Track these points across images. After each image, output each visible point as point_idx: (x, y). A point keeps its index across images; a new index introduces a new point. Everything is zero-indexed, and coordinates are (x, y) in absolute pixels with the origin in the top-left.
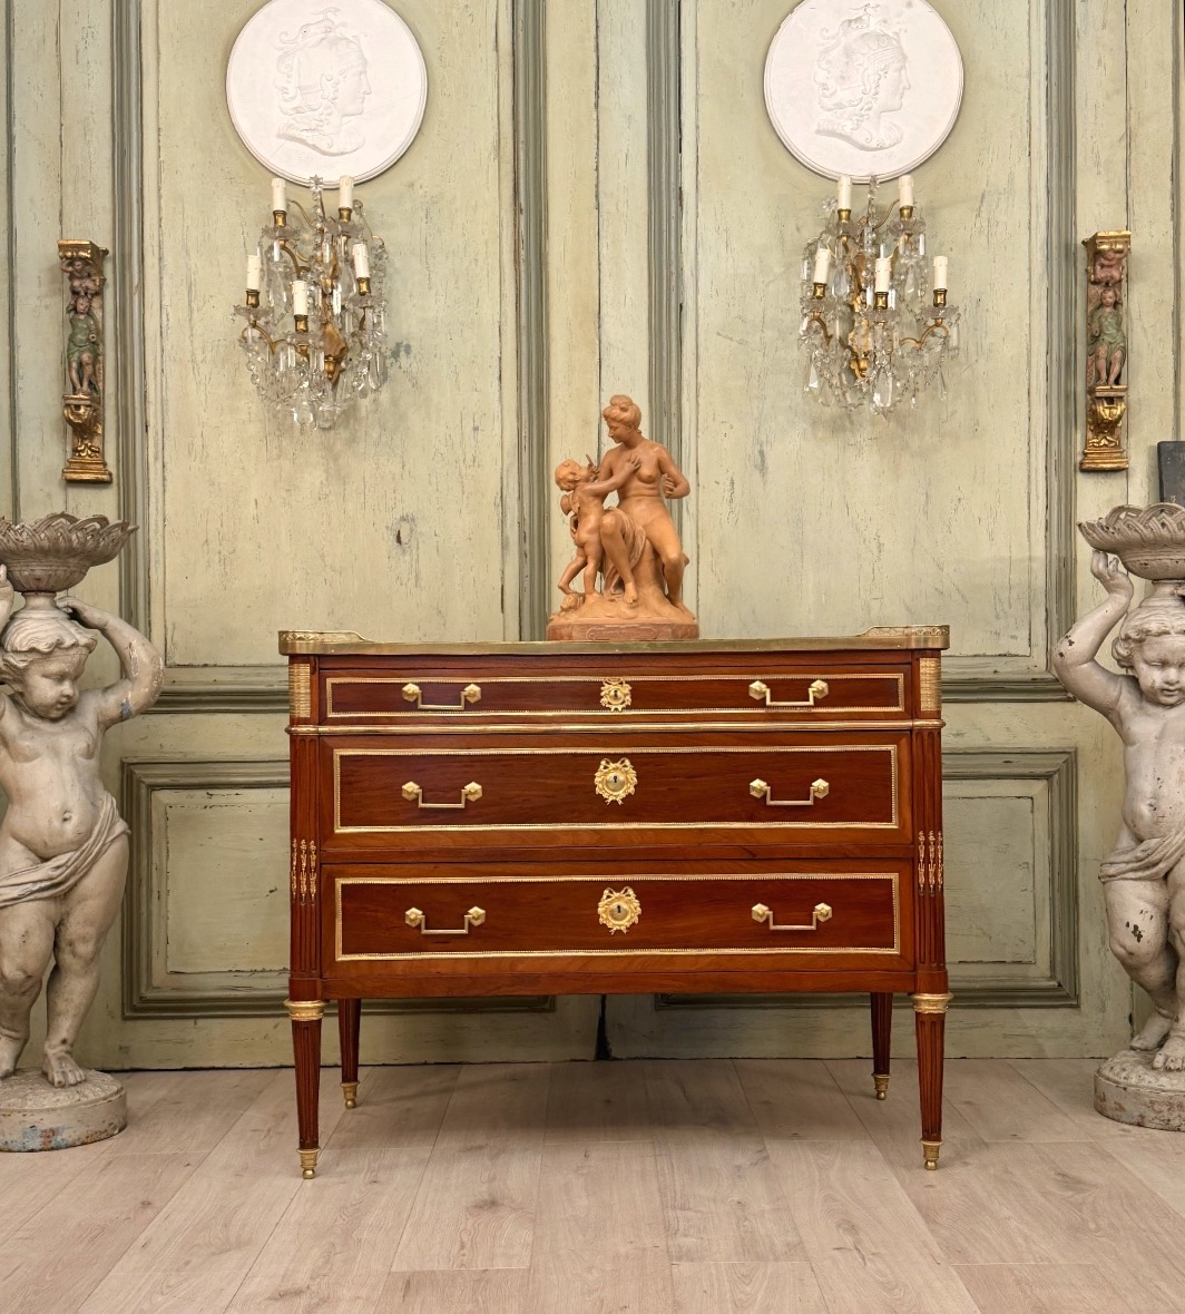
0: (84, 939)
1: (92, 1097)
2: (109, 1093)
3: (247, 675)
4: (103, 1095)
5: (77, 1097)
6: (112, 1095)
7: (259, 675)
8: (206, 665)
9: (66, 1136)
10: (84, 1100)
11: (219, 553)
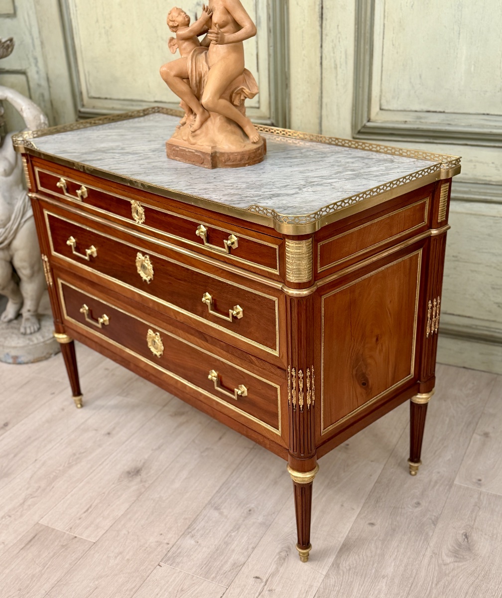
0: (24, 268)
1: (36, 341)
2: (46, 339)
3: (128, 105)
4: (42, 340)
5: (28, 342)
6: (48, 340)
7: (132, 105)
8: (106, 98)
9: (22, 359)
10: (31, 343)
11: (104, 28)
